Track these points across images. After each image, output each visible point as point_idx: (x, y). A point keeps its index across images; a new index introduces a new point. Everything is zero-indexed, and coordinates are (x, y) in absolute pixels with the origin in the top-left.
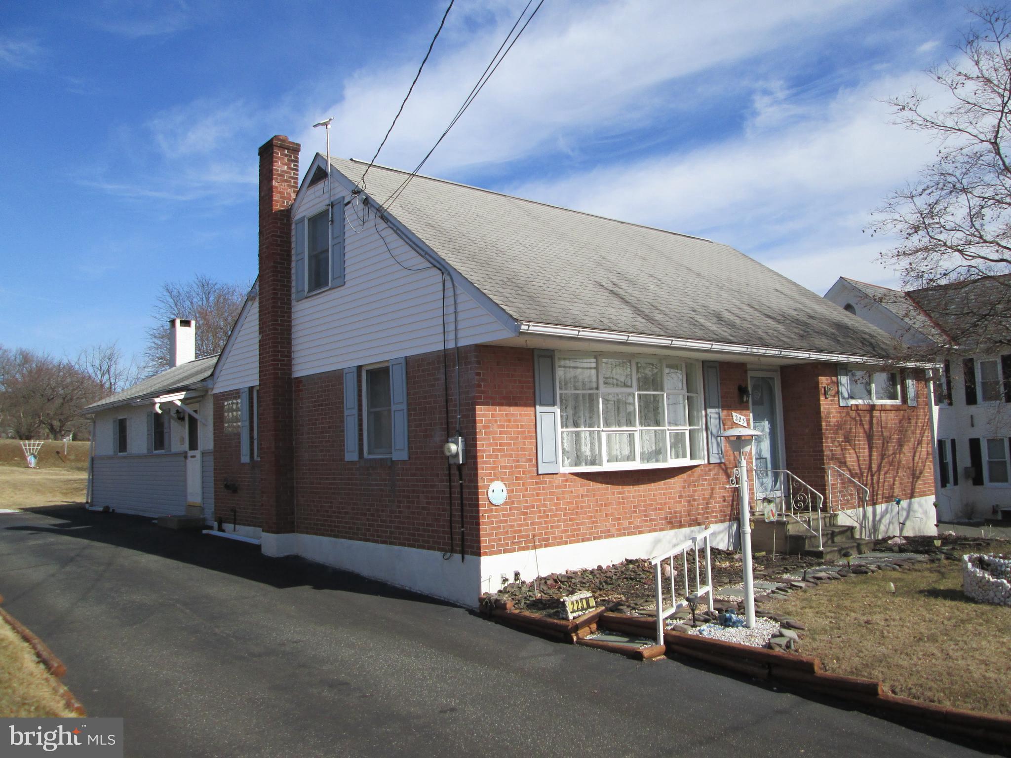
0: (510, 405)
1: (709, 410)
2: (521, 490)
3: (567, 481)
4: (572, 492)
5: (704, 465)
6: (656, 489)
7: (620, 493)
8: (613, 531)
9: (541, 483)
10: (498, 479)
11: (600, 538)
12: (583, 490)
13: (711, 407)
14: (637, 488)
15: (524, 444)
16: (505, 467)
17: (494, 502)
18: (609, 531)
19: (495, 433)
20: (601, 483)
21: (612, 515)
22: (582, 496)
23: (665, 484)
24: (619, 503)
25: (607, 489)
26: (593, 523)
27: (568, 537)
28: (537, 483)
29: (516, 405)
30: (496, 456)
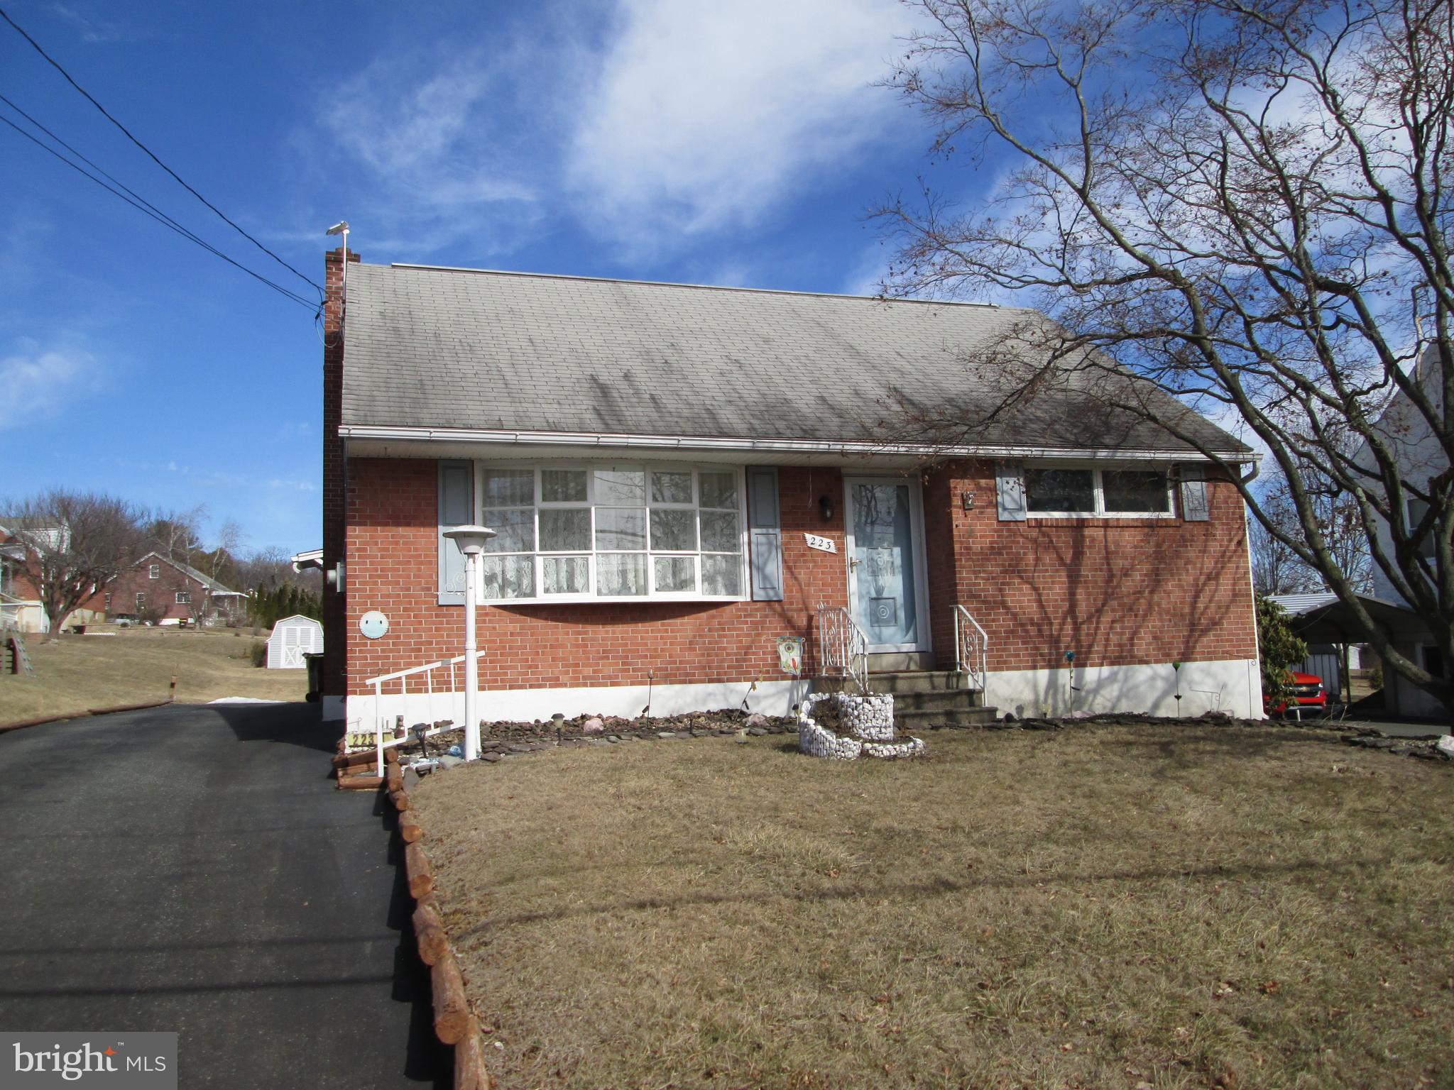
0: (398, 524)
1: (754, 531)
2: (412, 623)
3: (487, 614)
4: (494, 628)
5: (746, 603)
6: (647, 632)
7: (580, 633)
8: (563, 678)
9: (445, 616)
10: (376, 609)
11: (540, 686)
12: (511, 627)
13: (757, 526)
14: (609, 628)
15: (419, 570)
16: (388, 596)
17: (368, 635)
18: (558, 679)
19: (376, 557)
20: (546, 619)
21: (563, 659)
22: (512, 634)
23: (663, 625)
24: (577, 646)
25: (557, 627)
26: (530, 667)
27: (488, 681)
28: (437, 616)
29: (408, 524)
30: (376, 583)
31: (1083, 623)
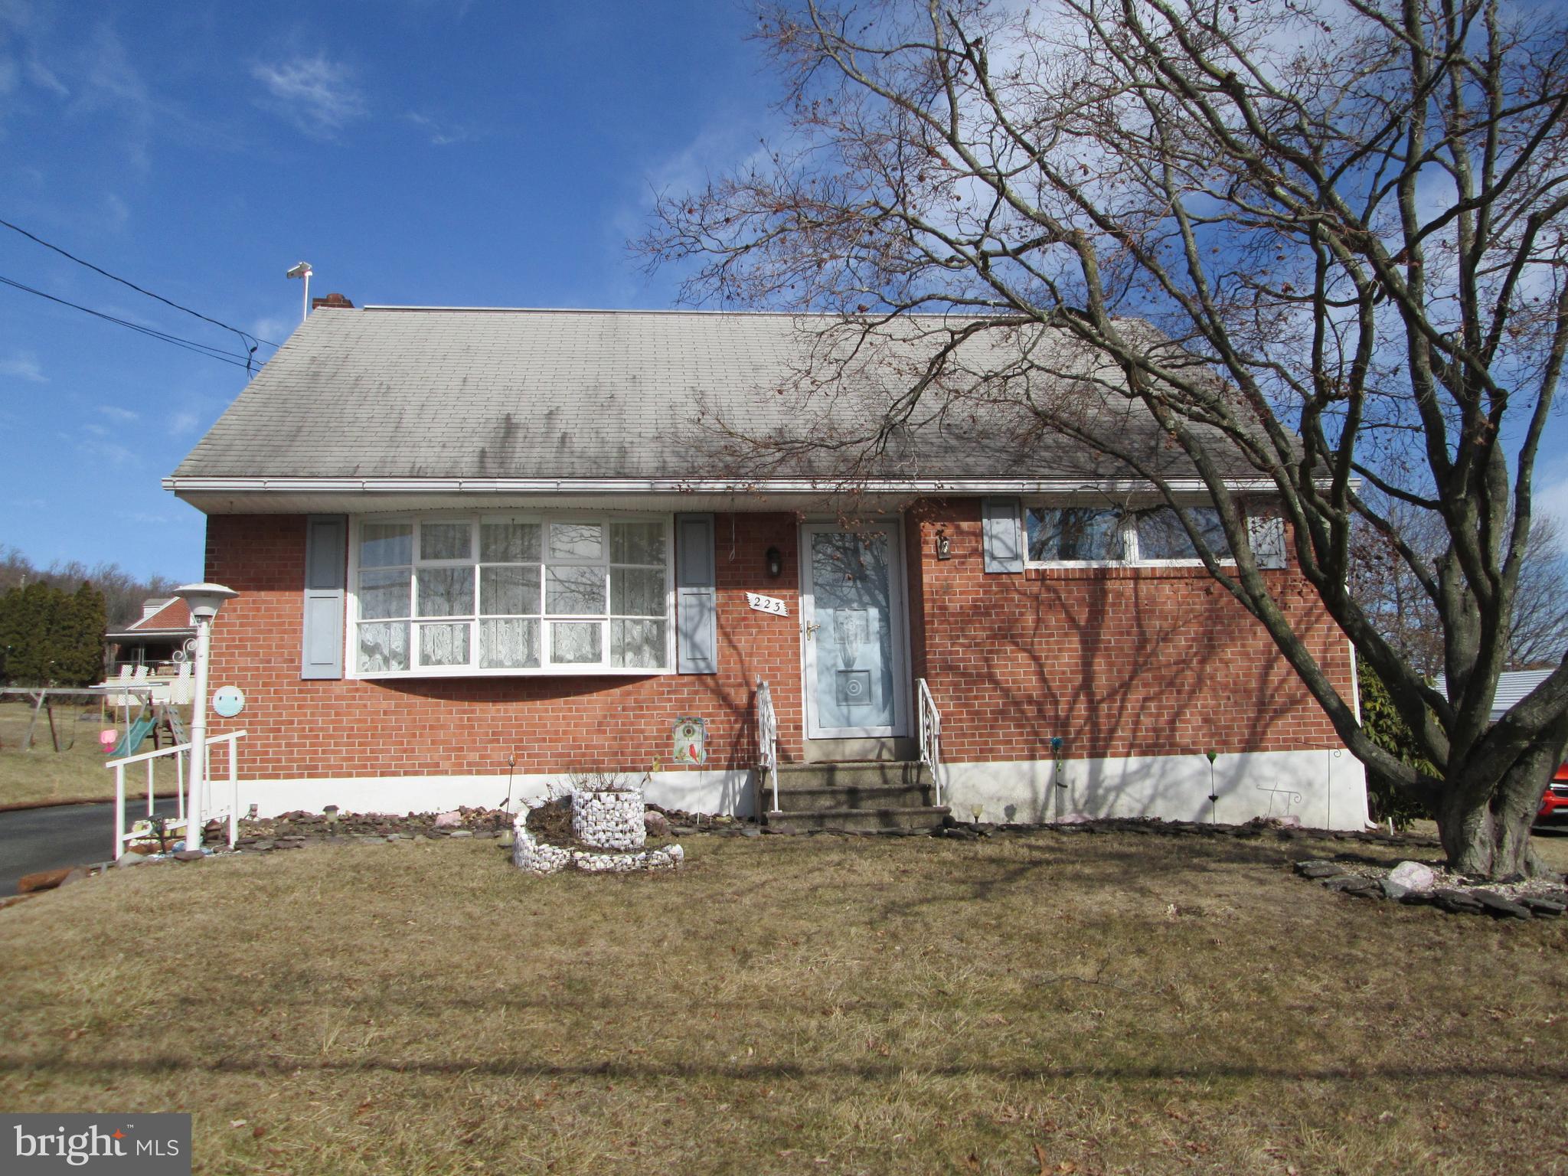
0: (260, 588)
1: (681, 590)
2: (271, 700)
3: (357, 690)
4: (365, 706)
5: (671, 677)
6: (546, 710)
7: (465, 712)
8: (444, 765)
9: (309, 691)
10: (232, 684)
11: (416, 773)
12: (384, 705)
13: (686, 585)
14: (501, 706)
15: (282, 639)
16: (246, 669)
17: (222, 712)
18: (437, 765)
19: (234, 625)
20: (426, 695)
21: (444, 742)
22: (385, 713)
23: (566, 703)
24: (462, 727)
25: (438, 705)
26: (405, 751)
27: (356, 767)
28: (301, 691)
29: (271, 588)
30: (232, 655)
31: (1102, 701)
